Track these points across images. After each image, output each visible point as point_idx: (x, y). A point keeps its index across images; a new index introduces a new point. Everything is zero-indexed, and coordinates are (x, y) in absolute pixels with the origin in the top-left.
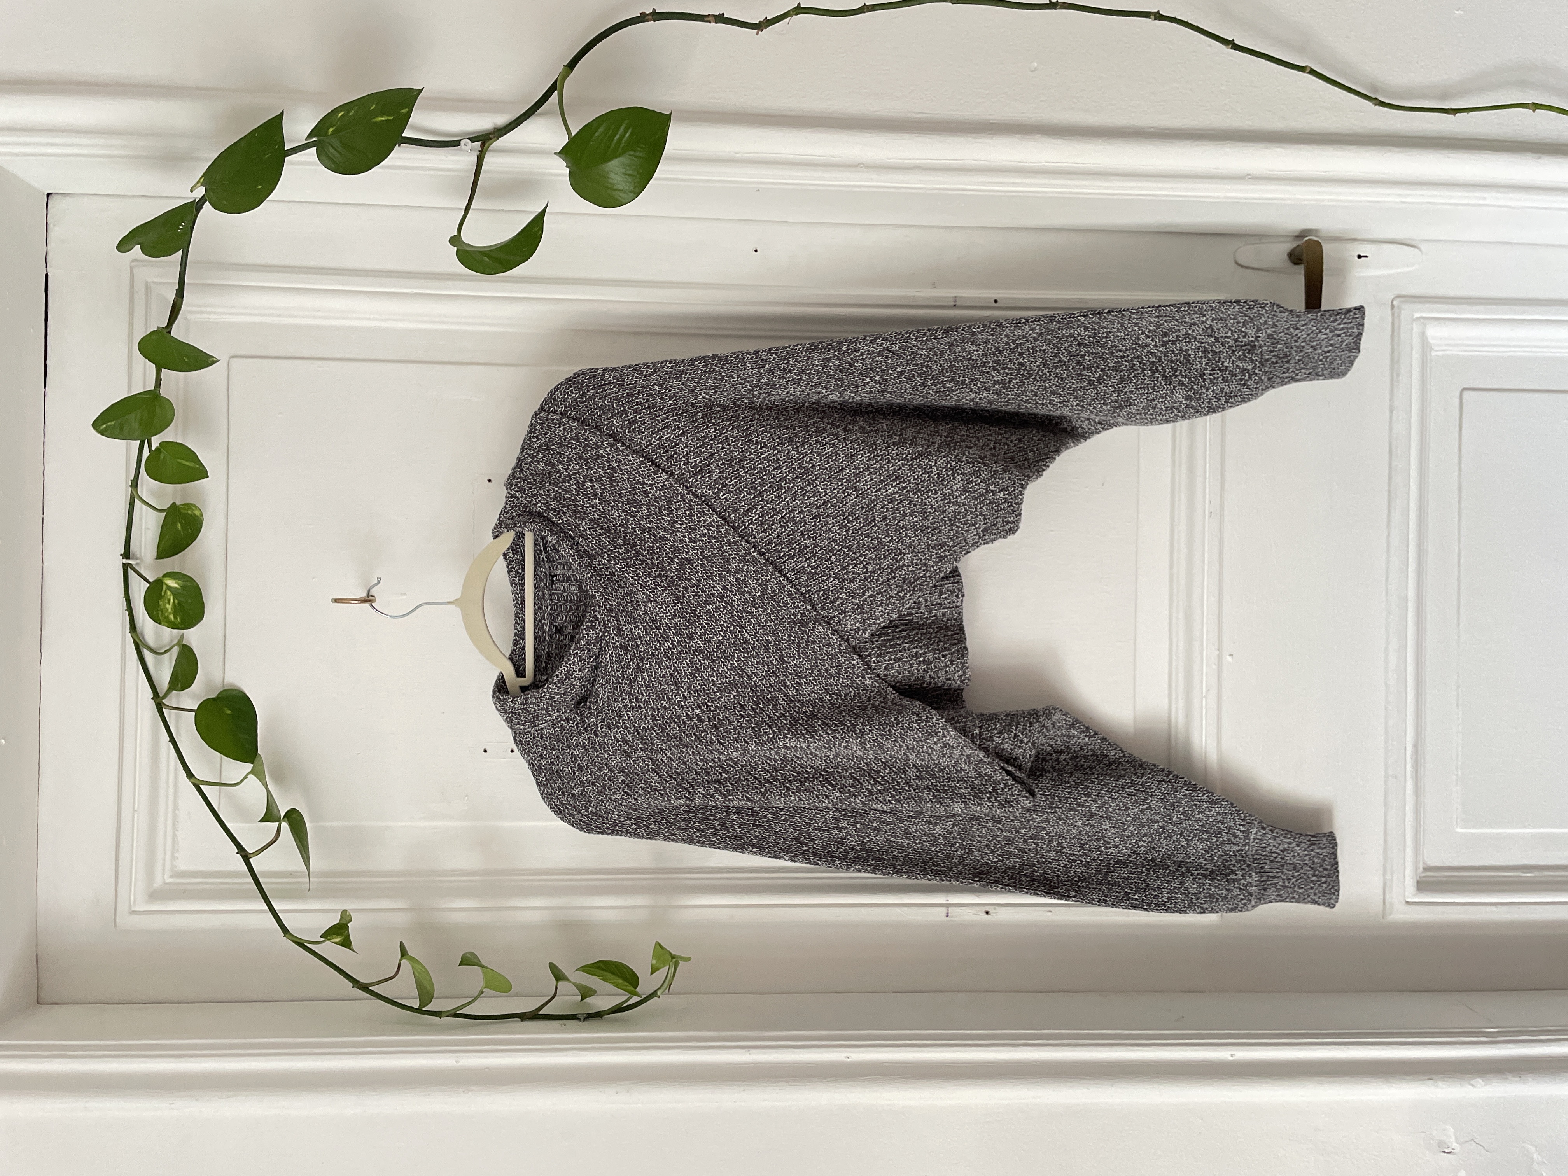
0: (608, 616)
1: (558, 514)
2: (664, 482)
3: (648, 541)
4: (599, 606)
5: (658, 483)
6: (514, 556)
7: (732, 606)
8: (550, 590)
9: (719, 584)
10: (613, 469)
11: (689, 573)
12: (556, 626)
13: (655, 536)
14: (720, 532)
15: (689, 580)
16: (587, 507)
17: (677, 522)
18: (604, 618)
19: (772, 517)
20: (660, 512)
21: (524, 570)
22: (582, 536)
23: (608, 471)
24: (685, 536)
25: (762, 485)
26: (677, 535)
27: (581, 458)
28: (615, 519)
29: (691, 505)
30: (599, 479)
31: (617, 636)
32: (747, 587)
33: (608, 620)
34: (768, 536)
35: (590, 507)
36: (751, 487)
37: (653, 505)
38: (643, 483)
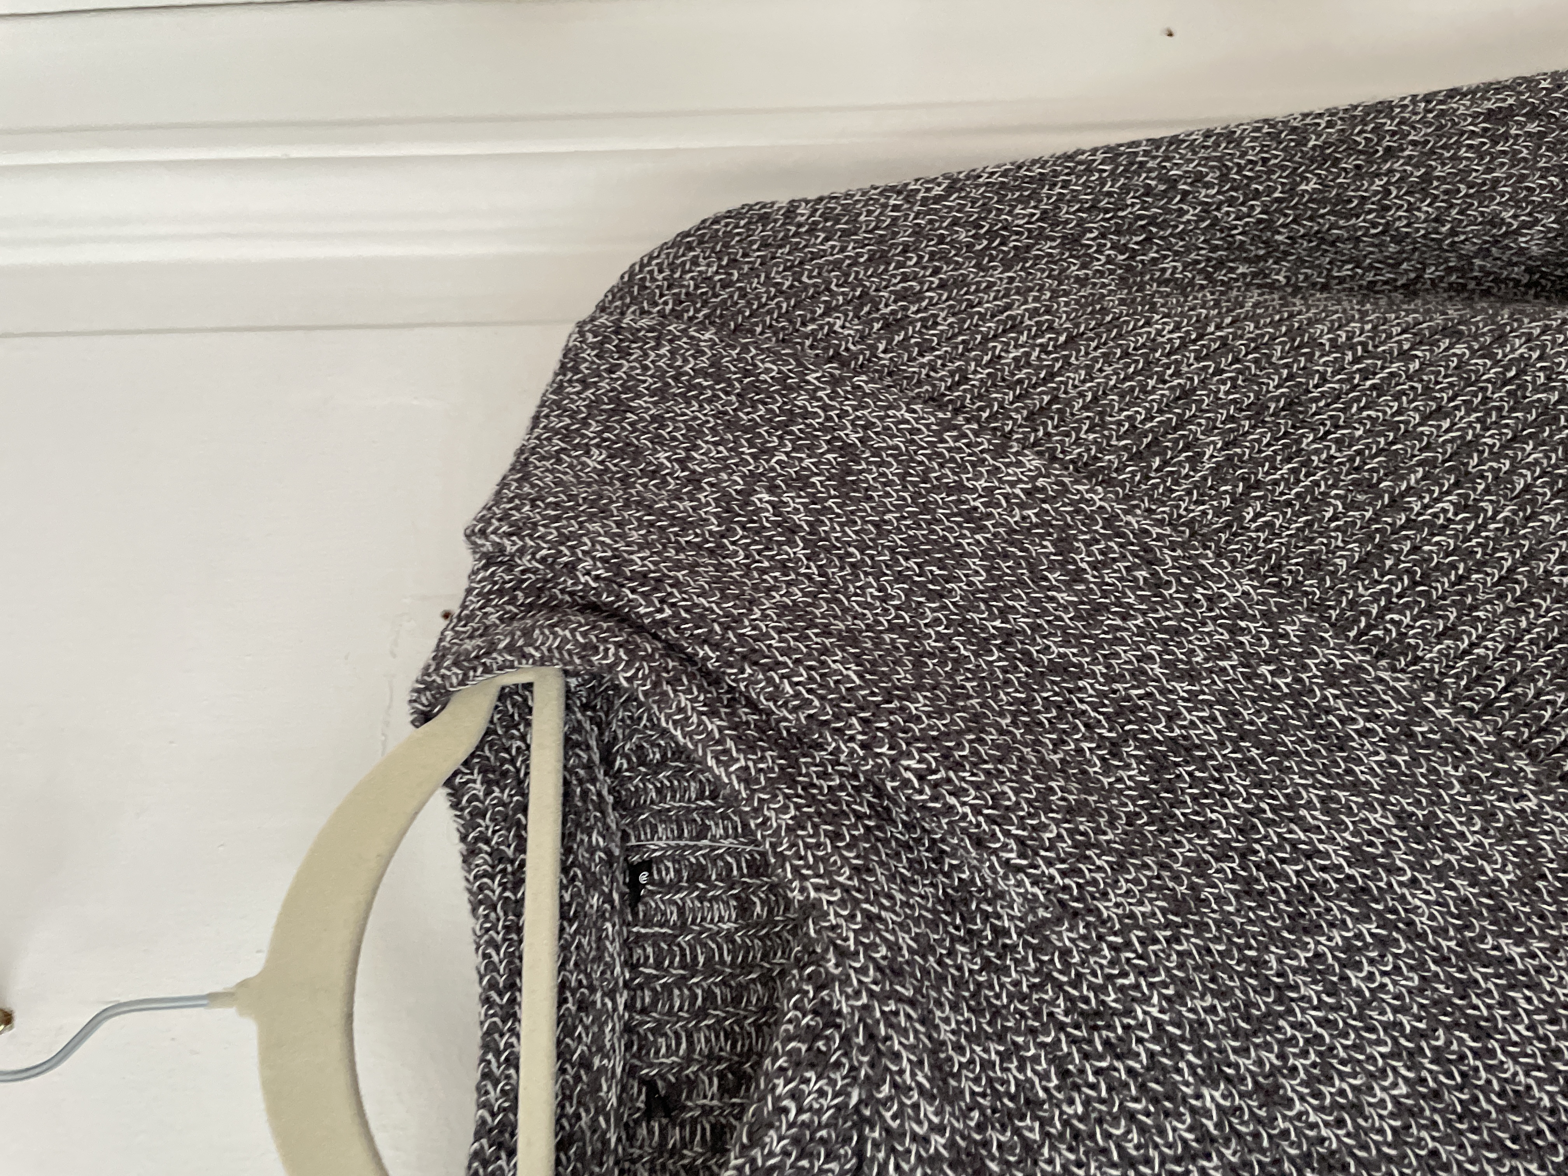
0: (883, 998)
1: (656, 590)
2: (1033, 479)
3: (1007, 682)
4: (843, 954)
5: (1012, 484)
6: (488, 793)
7: (1414, 935)
8: (625, 923)
9: (1332, 840)
10: (846, 449)
11: (1195, 799)
12: (649, 1084)
13: (1031, 662)
14: (1285, 636)
15: (1204, 828)
16: (763, 571)
17: (1106, 608)
18: (866, 1008)
19: (1460, 579)
20: (1038, 577)
21: (521, 848)
22: (751, 657)
23: (829, 456)
24: (1150, 658)
25: (1394, 472)
26: (1116, 655)
27: (732, 425)
28: (869, 606)
29: (1148, 549)
30: (801, 482)
31: (931, 1098)
32: (1454, 850)
33: (889, 1018)
34: (1466, 652)
35: (772, 568)
36: (1354, 482)
37: (1006, 556)
38: (960, 488)
